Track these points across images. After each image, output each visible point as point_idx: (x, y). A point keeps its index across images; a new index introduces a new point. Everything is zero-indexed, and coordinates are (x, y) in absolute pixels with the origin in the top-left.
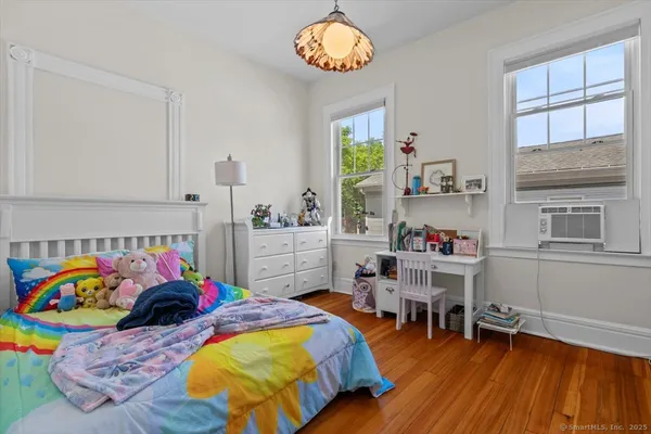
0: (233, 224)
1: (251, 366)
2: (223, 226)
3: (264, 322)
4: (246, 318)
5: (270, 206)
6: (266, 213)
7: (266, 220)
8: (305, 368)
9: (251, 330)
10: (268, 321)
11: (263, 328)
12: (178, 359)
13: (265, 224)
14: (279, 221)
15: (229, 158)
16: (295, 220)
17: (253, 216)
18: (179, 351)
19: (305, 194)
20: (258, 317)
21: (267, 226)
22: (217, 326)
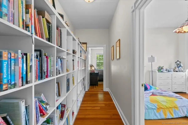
0: (152, 71)
1: (161, 101)
2: (149, 71)
3: (163, 95)
4: (159, 93)
5: (163, 67)
6: (162, 68)
7: (162, 70)
8: (175, 106)
9: (160, 95)
10: (165, 95)
11: (163, 96)
12: (147, 96)
13: (162, 71)
14: (166, 70)
15: (152, 56)
16: (172, 70)
17: (158, 69)
18: (147, 95)
19: (176, 62)
20: (162, 93)
21: (162, 72)
22: (153, 93)
